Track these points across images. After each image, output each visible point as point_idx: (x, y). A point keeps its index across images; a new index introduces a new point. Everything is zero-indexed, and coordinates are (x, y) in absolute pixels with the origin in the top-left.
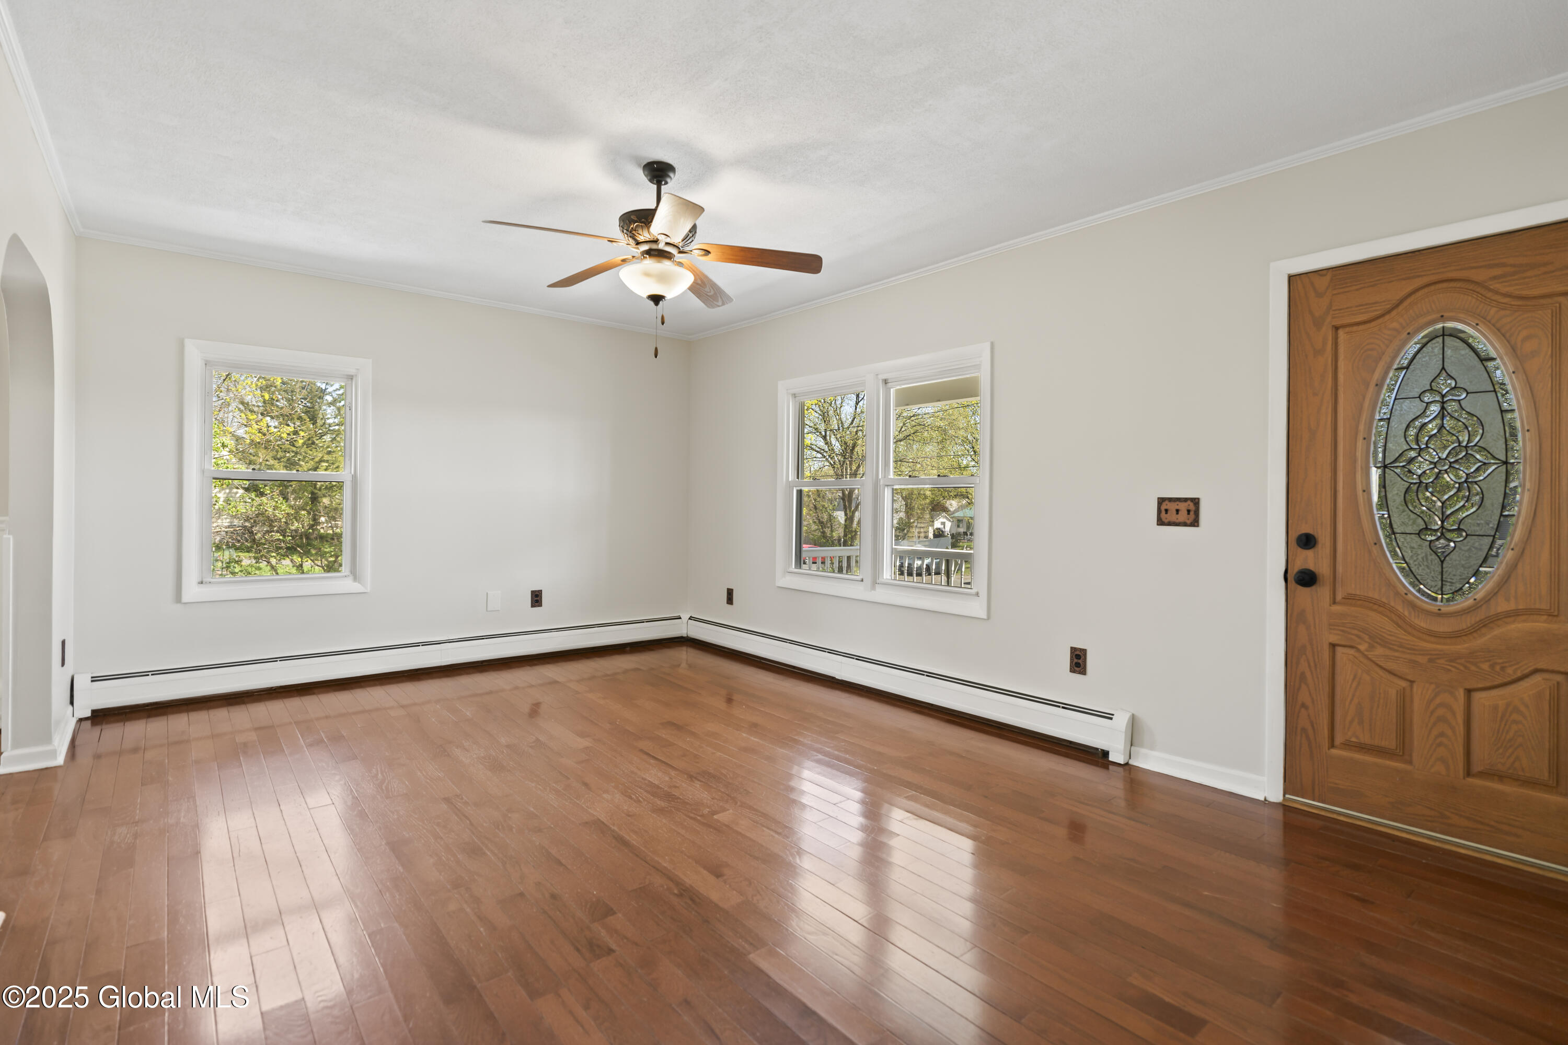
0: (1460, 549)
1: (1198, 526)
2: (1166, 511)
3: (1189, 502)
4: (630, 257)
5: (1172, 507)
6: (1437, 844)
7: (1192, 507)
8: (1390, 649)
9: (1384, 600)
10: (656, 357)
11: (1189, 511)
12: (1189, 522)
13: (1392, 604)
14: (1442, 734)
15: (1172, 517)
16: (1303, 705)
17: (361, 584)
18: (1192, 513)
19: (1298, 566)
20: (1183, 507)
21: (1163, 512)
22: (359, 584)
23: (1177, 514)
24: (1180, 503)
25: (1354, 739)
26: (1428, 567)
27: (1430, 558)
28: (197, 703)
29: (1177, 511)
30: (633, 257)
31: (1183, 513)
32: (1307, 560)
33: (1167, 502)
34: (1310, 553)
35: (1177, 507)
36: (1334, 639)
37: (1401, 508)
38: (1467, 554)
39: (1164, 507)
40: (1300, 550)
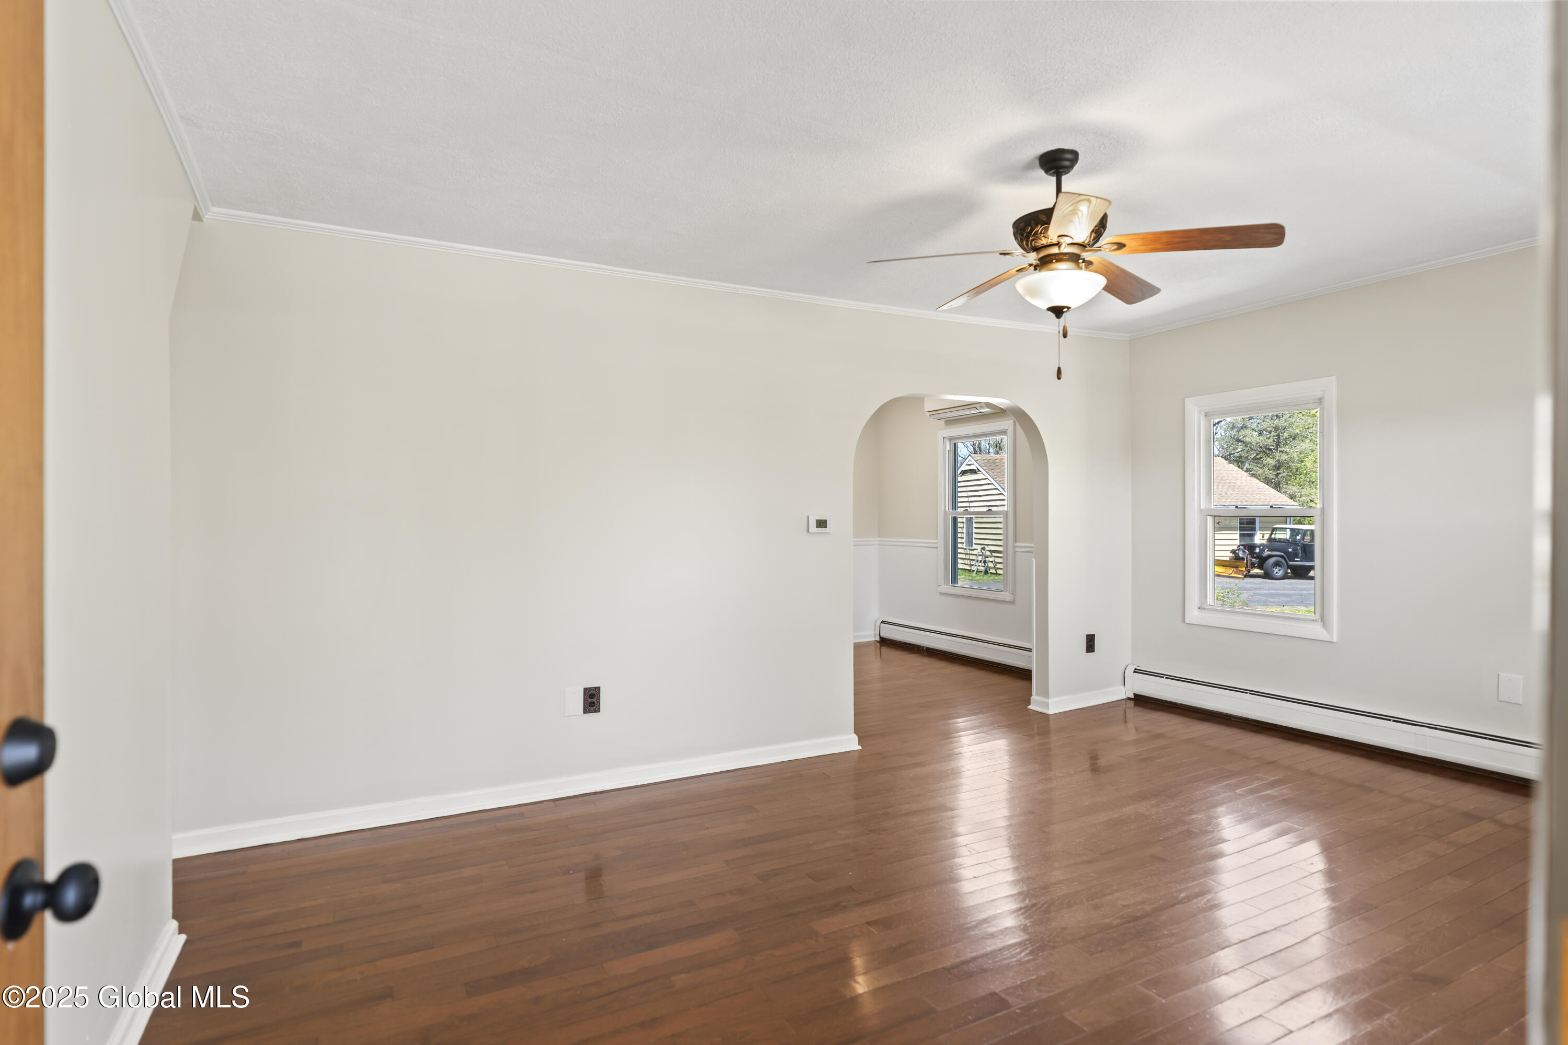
10: (1059, 378)
17: (1326, 630)
22: (1324, 630)
28: (1194, 712)
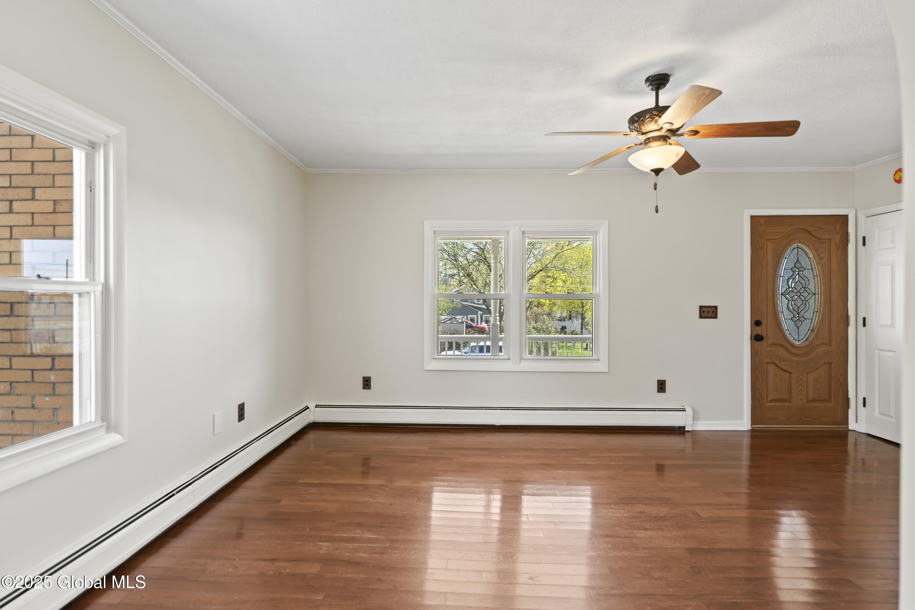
0: (803, 324)
1: (717, 318)
2: (704, 312)
3: (713, 308)
4: (633, 145)
5: (706, 310)
6: (801, 429)
7: (714, 310)
8: (786, 362)
9: (783, 344)
11: (713, 312)
12: (713, 316)
13: (786, 345)
14: (801, 390)
15: (706, 314)
16: (758, 389)
18: (715, 313)
19: (755, 333)
20: (711, 310)
21: (702, 313)
23: (708, 313)
24: (709, 308)
25: (775, 398)
26: (794, 331)
27: (795, 327)
29: (708, 312)
30: (636, 145)
31: (711, 313)
32: (759, 331)
33: (704, 308)
34: (759, 328)
35: (708, 310)
36: (768, 361)
37: (787, 310)
38: (805, 326)
39: (702, 310)
40: (756, 327)
